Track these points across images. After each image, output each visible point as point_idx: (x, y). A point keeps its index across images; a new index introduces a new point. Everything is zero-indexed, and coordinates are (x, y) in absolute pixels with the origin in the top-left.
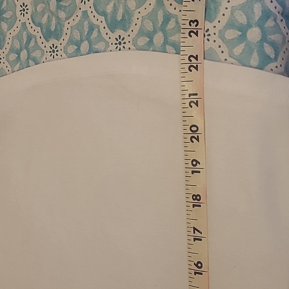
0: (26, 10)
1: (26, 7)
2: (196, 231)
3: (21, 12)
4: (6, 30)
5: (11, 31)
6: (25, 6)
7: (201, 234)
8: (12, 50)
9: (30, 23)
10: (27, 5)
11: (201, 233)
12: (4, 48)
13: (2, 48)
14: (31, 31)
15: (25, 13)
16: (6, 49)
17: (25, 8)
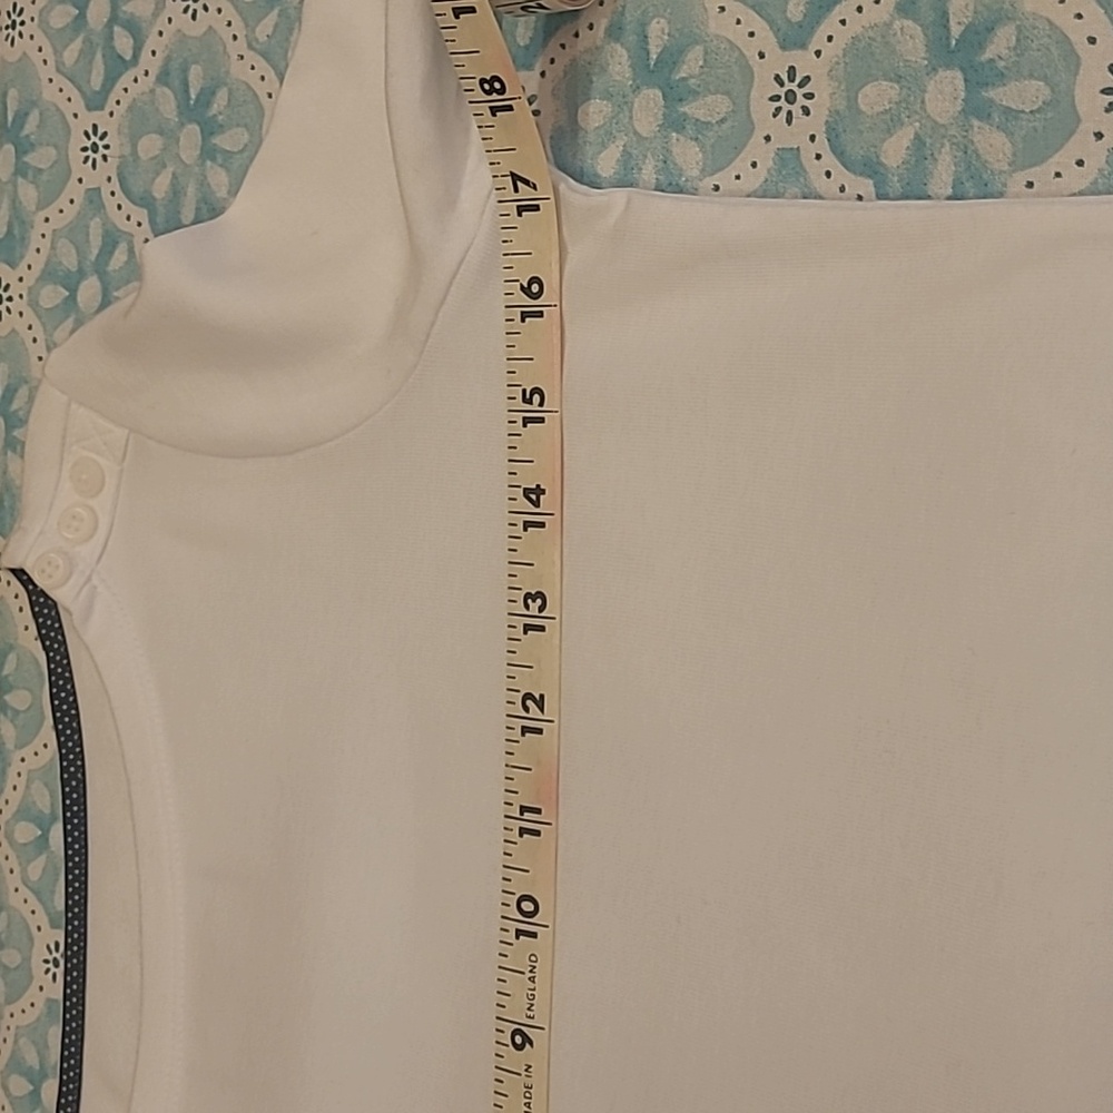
0: (101, 148)
1: (102, 139)
2: (519, 184)
3: (85, 154)
4: (33, 208)
5: (50, 212)
6: (99, 134)
7: (533, 191)
8: (49, 275)
9: (113, 194)
10: (105, 134)
11: (535, 188)
12: (23, 265)
13: (17, 265)
14: (118, 219)
15: (98, 157)
16: (29, 267)
17: (100, 144)
